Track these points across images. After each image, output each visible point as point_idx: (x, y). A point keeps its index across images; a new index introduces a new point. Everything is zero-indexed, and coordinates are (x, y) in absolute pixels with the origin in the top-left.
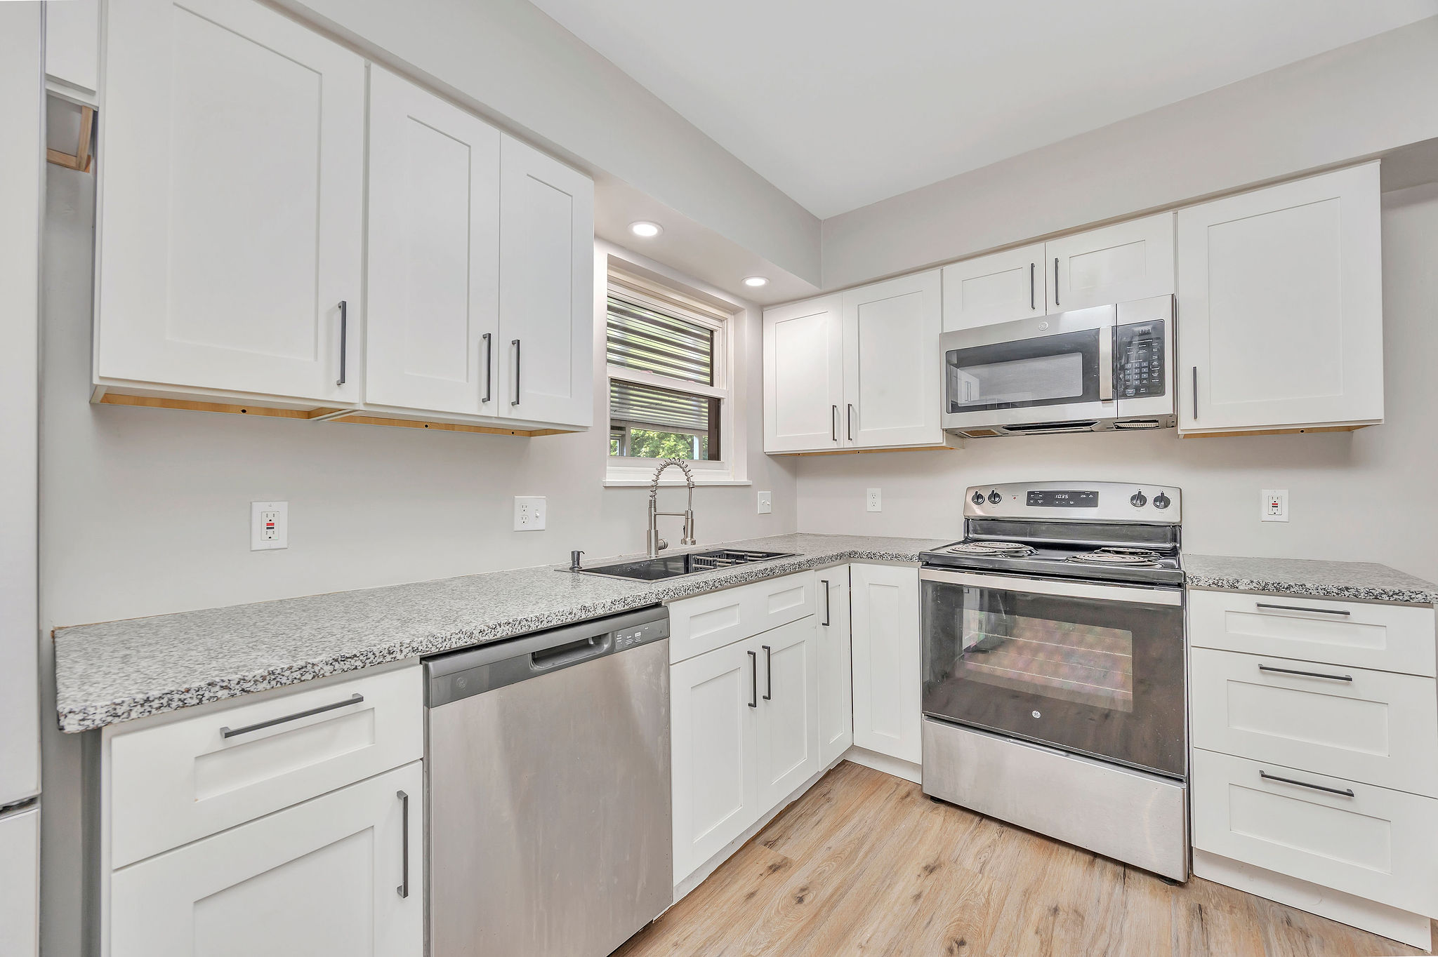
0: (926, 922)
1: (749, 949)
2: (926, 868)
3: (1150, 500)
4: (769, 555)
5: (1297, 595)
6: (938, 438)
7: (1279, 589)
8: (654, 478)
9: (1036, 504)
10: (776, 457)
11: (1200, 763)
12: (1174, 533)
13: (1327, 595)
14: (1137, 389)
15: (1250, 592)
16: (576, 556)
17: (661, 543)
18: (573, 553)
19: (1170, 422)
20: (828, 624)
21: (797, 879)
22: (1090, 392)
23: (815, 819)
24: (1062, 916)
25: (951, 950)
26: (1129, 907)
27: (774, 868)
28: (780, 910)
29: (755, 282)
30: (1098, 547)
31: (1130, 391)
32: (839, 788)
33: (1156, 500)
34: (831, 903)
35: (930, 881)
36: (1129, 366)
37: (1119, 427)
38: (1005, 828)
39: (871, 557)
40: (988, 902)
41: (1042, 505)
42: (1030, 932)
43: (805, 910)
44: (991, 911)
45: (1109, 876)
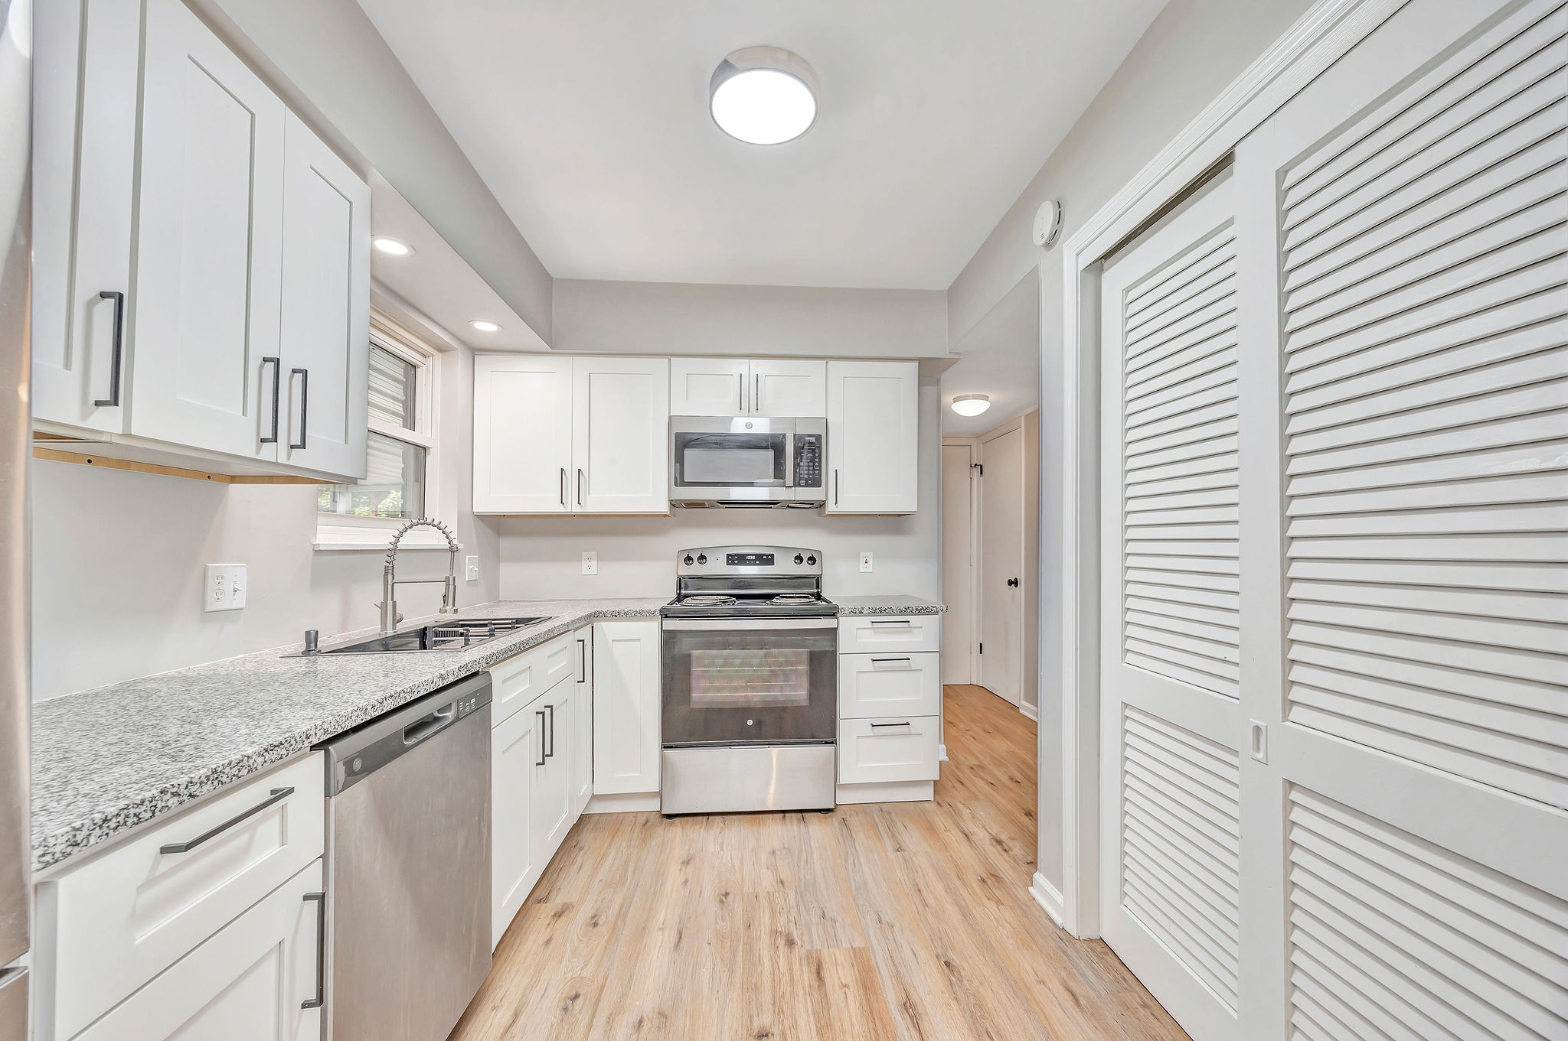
0: (699, 893)
1: (569, 975)
2: (683, 863)
3: (805, 559)
4: (518, 621)
5: (889, 614)
6: (663, 507)
7: (882, 612)
8: (393, 540)
9: (733, 564)
10: (483, 518)
11: (843, 728)
12: (818, 580)
13: (901, 612)
14: (805, 481)
15: (868, 615)
16: (312, 638)
17: (398, 617)
18: (310, 634)
19: (822, 505)
20: (583, 681)
21: (584, 913)
22: (777, 480)
23: (576, 867)
24: (778, 853)
25: (722, 902)
26: (811, 834)
27: (558, 915)
28: (581, 938)
29: (485, 327)
30: (778, 595)
31: (803, 482)
32: (586, 838)
33: (809, 559)
34: (622, 914)
35: (689, 870)
36: (802, 464)
37: (788, 507)
38: (726, 817)
39: (615, 616)
40: (733, 863)
41: (737, 564)
42: (764, 869)
43: (604, 929)
44: (737, 868)
45: (795, 821)
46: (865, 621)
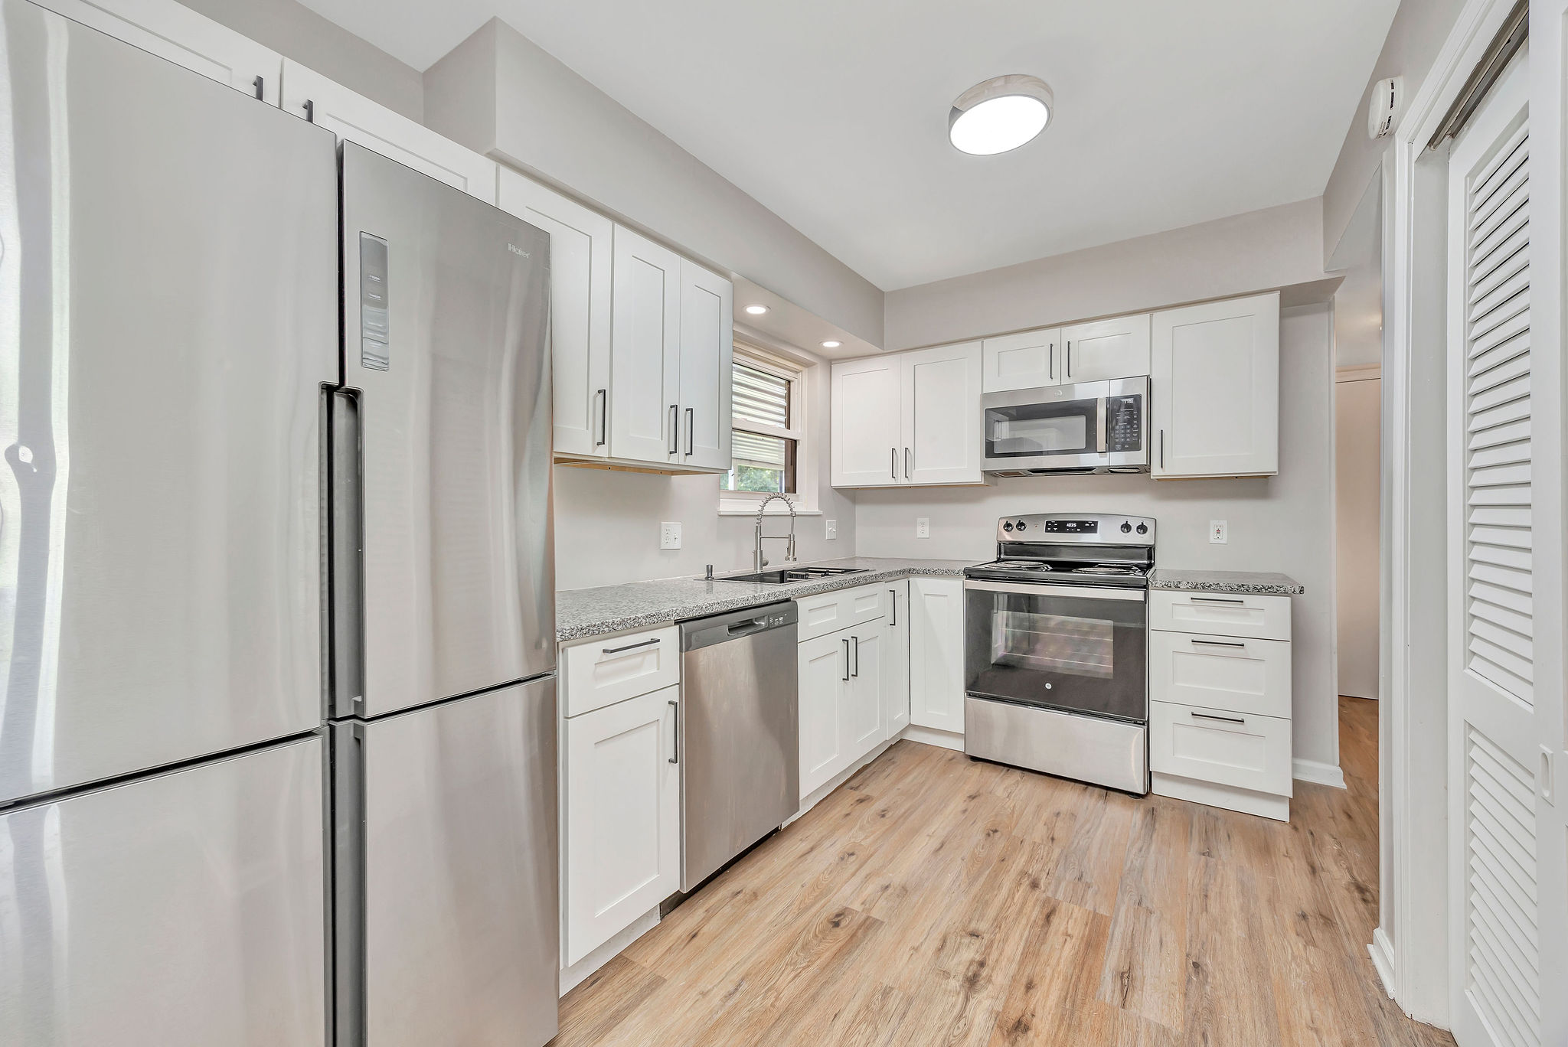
2: (970, 797)
3: (1134, 528)
4: (846, 571)
5: (1215, 591)
6: (977, 478)
7: (1205, 587)
8: (760, 508)
9: (1052, 531)
10: (841, 490)
11: (1156, 712)
12: (1150, 552)
13: (1232, 590)
14: (1123, 445)
15: (1187, 590)
16: (709, 571)
17: (764, 562)
18: (707, 566)
19: (1145, 469)
20: (894, 625)
21: (878, 806)
22: (1091, 446)
23: (886, 773)
24: (1062, 816)
25: (989, 835)
26: (1107, 811)
27: (861, 801)
28: (870, 821)
29: (831, 344)
30: (1097, 564)
31: (1118, 446)
32: (901, 757)
33: (1138, 528)
34: (905, 817)
35: (973, 803)
36: (1117, 427)
37: (1112, 472)
38: (1027, 773)
39: (926, 573)
40: (1013, 811)
41: (1056, 531)
42: (1041, 825)
43: (887, 822)
44: (1015, 816)
46: (1184, 597)
